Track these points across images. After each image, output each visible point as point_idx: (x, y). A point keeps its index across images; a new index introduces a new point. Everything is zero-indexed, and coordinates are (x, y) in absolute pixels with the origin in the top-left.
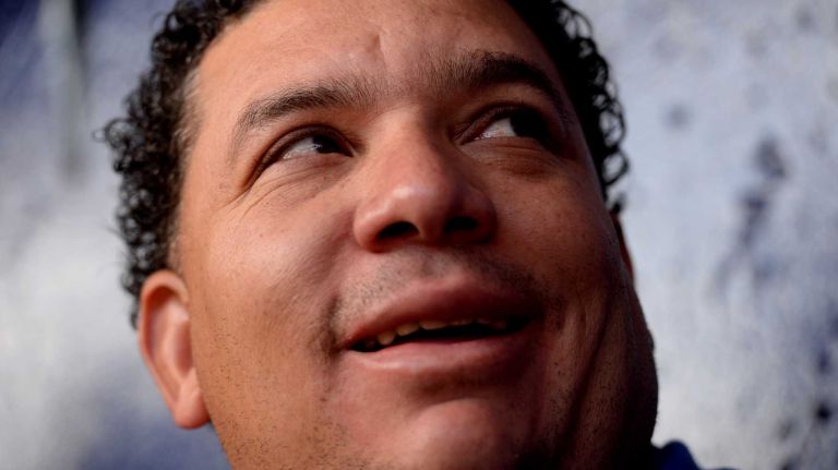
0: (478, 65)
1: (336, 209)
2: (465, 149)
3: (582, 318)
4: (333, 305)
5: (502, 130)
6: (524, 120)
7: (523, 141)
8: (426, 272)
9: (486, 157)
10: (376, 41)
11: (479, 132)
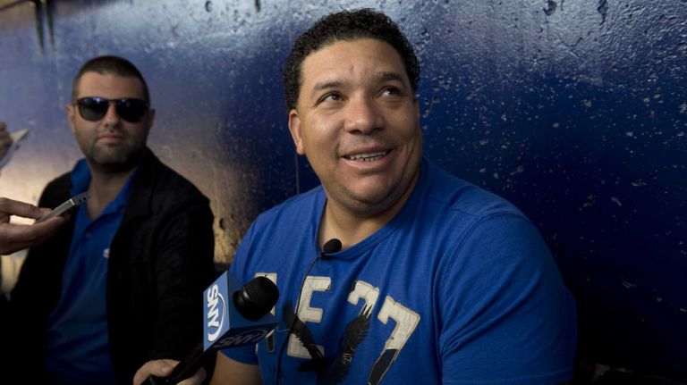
0: (382, 75)
1: (340, 119)
2: (377, 100)
3: (407, 148)
4: (338, 146)
5: (386, 93)
6: (393, 90)
7: (392, 96)
8: (364, 141)
9: (382, 103)
10: (353, 67)
11: (380, 95)
